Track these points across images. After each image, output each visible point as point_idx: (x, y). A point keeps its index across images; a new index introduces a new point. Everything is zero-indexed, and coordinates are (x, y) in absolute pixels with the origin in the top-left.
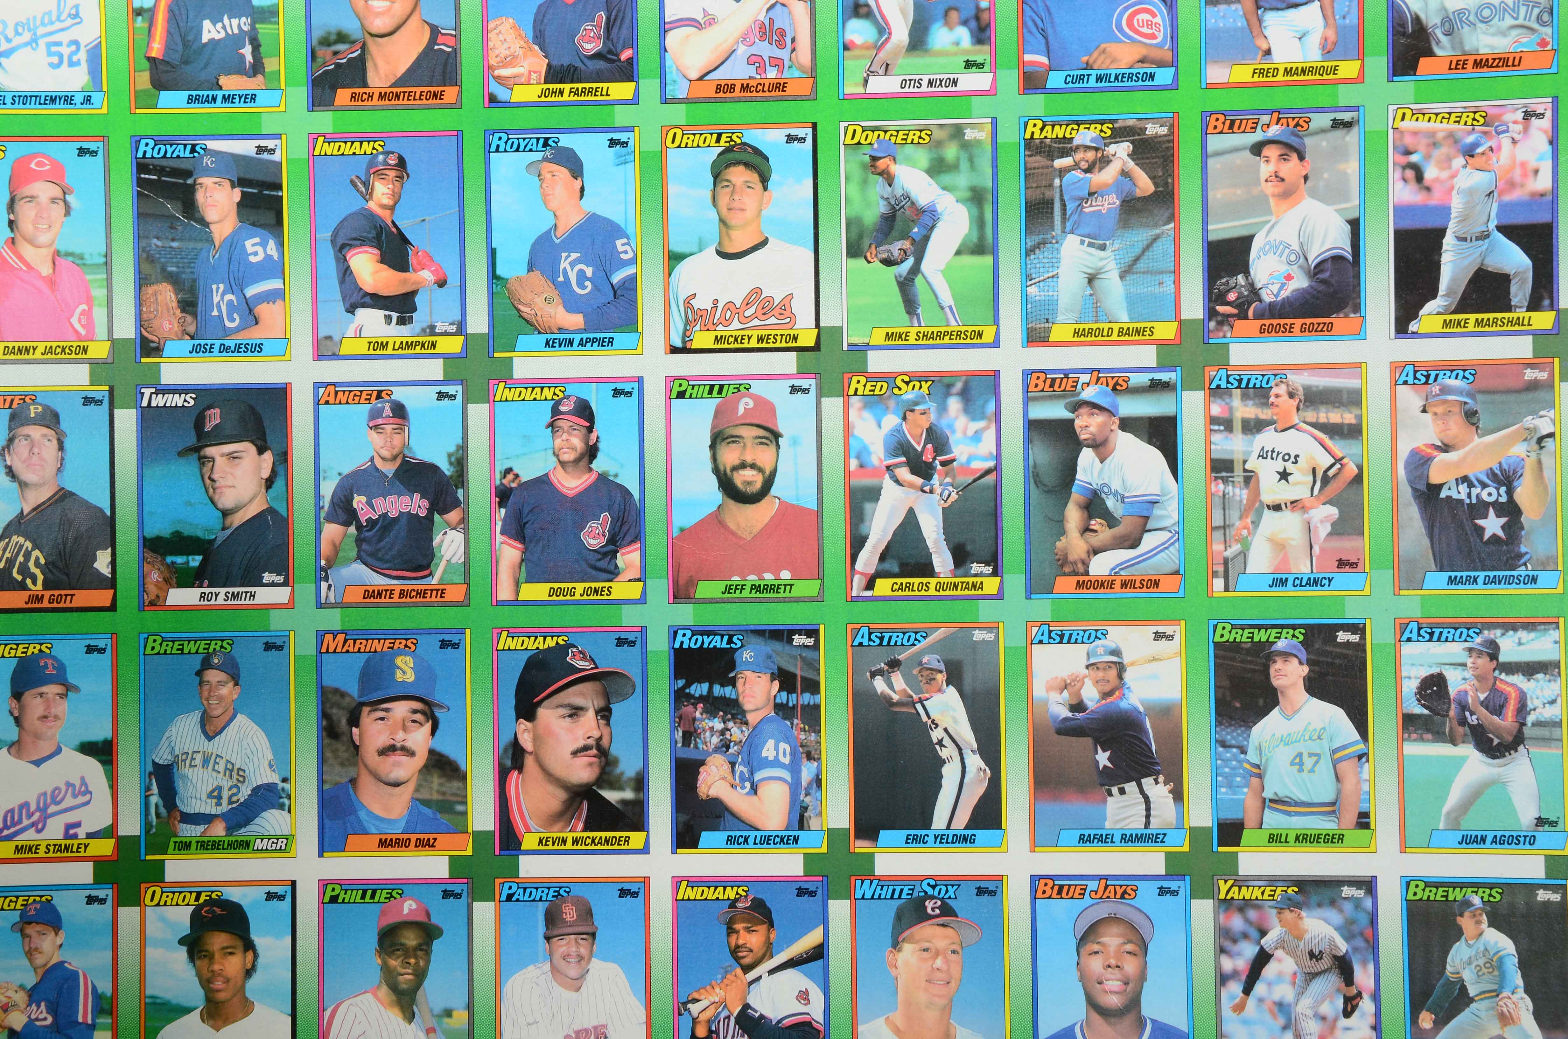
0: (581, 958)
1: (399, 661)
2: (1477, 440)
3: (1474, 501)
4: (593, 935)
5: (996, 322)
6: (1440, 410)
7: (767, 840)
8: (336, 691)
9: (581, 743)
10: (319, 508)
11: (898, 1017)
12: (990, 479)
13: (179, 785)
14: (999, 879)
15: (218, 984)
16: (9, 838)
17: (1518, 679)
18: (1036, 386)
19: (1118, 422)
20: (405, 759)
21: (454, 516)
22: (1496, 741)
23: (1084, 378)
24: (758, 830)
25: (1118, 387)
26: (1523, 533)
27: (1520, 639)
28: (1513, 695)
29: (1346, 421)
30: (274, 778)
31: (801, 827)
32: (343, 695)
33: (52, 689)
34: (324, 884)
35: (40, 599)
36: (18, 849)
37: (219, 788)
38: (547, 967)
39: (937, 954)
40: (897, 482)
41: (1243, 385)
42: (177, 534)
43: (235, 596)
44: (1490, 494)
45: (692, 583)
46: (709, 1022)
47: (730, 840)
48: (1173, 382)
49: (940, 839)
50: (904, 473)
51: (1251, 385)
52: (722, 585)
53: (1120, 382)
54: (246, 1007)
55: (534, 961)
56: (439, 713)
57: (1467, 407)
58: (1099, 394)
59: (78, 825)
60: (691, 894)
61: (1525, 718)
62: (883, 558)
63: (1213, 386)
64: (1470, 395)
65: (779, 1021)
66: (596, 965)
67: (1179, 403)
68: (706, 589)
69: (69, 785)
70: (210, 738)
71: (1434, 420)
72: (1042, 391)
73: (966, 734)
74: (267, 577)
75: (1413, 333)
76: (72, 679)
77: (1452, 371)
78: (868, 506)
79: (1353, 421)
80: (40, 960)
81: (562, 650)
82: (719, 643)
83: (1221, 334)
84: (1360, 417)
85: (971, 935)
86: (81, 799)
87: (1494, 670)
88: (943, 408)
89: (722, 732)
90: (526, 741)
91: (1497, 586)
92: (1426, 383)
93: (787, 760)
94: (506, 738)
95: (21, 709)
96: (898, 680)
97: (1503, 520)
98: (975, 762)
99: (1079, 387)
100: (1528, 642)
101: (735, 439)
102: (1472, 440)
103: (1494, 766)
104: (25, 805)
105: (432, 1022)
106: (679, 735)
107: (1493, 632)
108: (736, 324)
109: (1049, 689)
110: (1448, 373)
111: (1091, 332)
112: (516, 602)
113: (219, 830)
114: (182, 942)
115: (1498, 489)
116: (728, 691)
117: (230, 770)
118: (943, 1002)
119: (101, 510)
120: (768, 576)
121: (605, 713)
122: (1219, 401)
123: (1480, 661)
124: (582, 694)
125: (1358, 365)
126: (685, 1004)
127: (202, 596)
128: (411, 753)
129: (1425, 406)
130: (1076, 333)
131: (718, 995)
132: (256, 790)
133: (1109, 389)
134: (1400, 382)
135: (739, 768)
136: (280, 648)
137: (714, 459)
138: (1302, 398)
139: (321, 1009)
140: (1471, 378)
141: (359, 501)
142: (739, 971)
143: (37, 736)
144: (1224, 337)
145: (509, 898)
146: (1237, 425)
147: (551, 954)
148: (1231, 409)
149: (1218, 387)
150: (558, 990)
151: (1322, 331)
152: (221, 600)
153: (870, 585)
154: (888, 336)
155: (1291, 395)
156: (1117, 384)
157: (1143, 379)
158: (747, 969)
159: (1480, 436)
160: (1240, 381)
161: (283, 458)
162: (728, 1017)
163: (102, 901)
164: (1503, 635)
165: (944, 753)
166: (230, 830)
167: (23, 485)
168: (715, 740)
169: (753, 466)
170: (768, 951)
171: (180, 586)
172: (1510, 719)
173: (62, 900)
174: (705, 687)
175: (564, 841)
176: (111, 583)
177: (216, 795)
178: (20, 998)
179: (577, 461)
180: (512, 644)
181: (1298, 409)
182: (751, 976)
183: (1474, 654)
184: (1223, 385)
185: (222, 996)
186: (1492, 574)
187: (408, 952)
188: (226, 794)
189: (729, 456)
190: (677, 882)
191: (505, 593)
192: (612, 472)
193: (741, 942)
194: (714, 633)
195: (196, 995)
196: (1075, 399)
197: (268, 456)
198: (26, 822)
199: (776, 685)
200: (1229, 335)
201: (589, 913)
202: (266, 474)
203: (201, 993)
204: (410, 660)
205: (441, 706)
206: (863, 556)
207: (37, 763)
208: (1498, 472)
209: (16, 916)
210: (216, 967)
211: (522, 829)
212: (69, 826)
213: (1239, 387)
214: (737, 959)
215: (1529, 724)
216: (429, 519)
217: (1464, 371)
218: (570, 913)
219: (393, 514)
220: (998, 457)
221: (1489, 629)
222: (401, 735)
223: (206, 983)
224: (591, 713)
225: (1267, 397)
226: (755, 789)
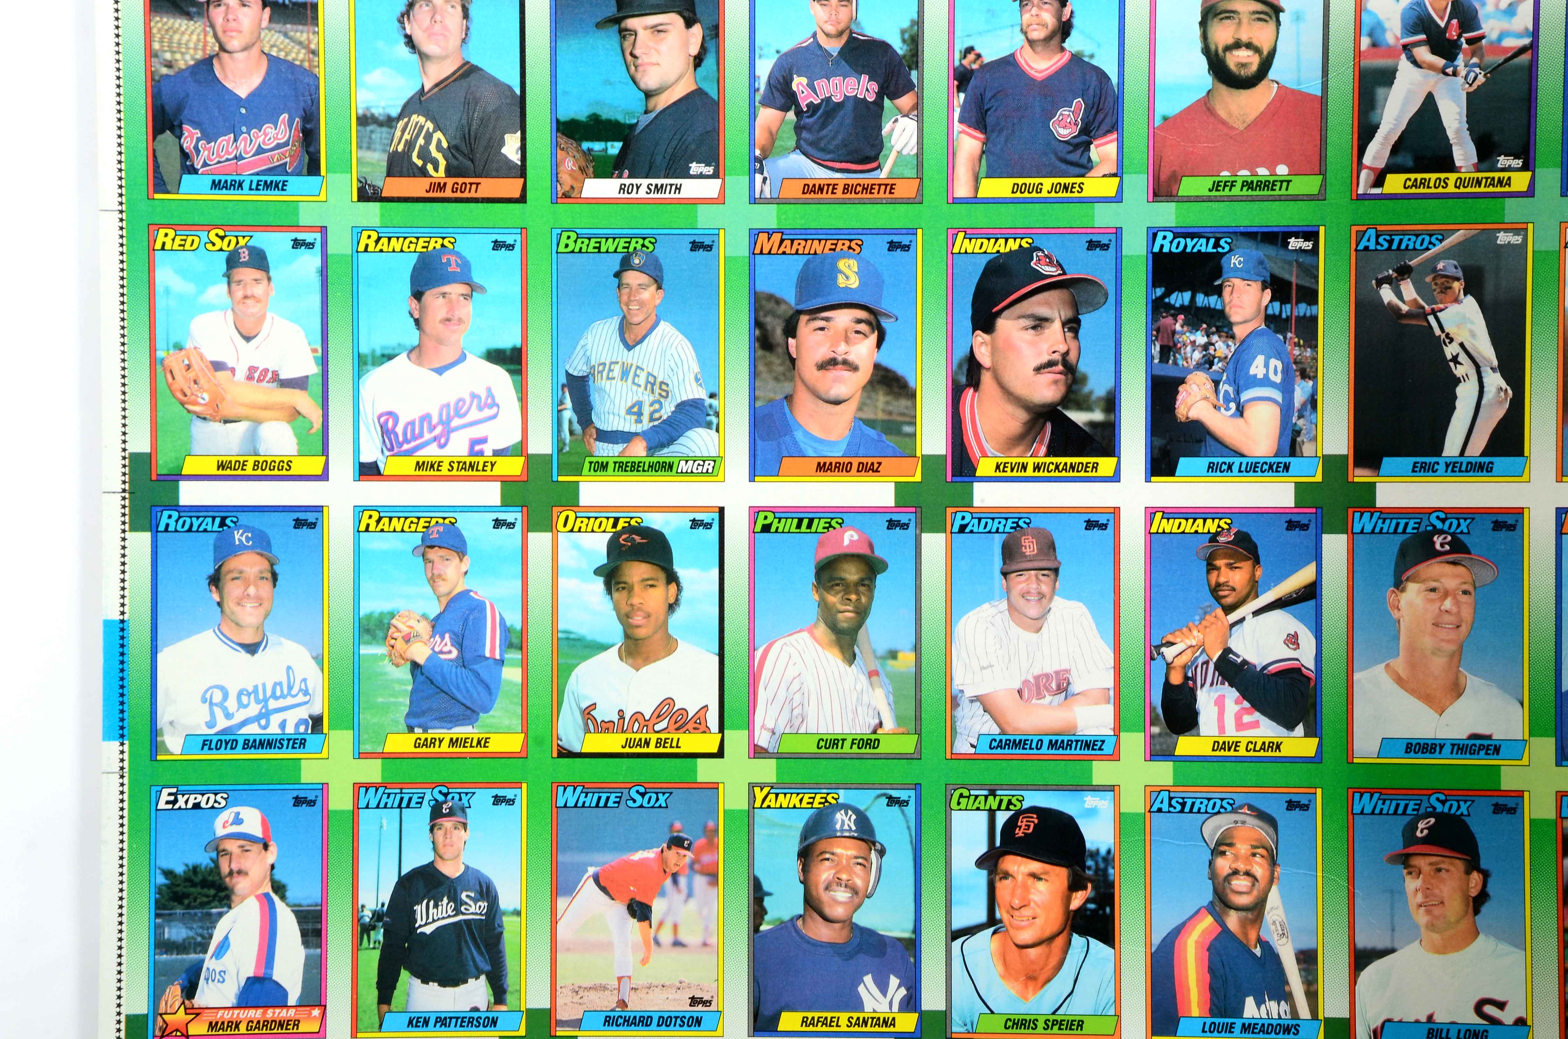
0: (1042, 596)
1: (842, 265)
4: (1056, 571)
7: (1253, 468)
8: (771, 297)
9: (1045, 358)
10: (753, 90)
11: (1399, 664)
12: (1525, 58)
13: (596, 401)
14: (1519, 511)
15: (637, 620)
16: (409, 453)
20: (846, 374)
21: (906, 101)
30: (701, 393)
31: (1293, 453)
32: (778, 301)
33: (455, 289)
34: (755, 511)
35: (442, 187)
36: (420, 466)
37: (640, 403)
38: (1004, 605)
39: (1446, 593)
40: (1415, 63)
42: (595, 118)
43: (660, 189)
45: (1175, 178)
46: (1185, 667)
47: (1211, 467)
49: (1453, 467)
50: (1423, 53)
52: (1209, 182)
54: (669, 645)
59: (484, 440)
60: (1168, 526)
62: (1395, 150)
65: (1264, 668)
66: (1059, 604)
68: (1190, 186)
69: (474, 396)
70: (629, 347)
73: (1488, 352)
74: (695, 168)
76: (477, 278)
80: (443, 588)
81: (1025, 254)
82: (1204, 246)
85: (1485, 573)
86: (488, 412)
89: (1205, 347)
90: (983, 356)
93: (1278, 379)
95: (422, 310)
96: (1408, 289)
98: (1494, 381)
101: (1229, 15)
104: (427, 417)
105: (875, 665)
106: (1157, 349)
112: (974, 200)
113: (638, 450)
114: (598, 572)
116: (1213, 301)
117: (651, 382)
118: (1452, 648)
119: (510, 88)
120: (1263, 171)
121: (1073, 325)
124: (1047, 304)
126: (1158, 647)
127: (622, 188)
128: (854, 368)
131: (1195, 637)
132: (681, 406)
135: (1223, 387)
136: (709, 248)
137: (1205, 37)
139: (752, 648)
141: (799, 84)
142: (1219, 612)
143: (440, 342)
145: (962, 529)
147: (1008, 590)
150: (1016, 630)
152: (642, 193)
158: (1229, 610)
162: (1206, 663)
163: (511, 526)
165: (1459, 371)
166: (651, 450)
167: (424, 57)
168: (1197, 355)
169: (1249, 46)
170: (1253, 590)
171: (598, 175)
174: (1187, 296)
175: (1024, 467)
176: (521, 171)
177: (636, 410)
178: (423, 628)
179: (1048, 39)
180: (969, 246)
182: (1233, 617)
185: (641, 633)
187: (848, 588)
188: (647, 410)
189: (1222, 34)
190: (1151, 513)
191: (962, 189)
193: (1222, 580)
194: (1199, 235)
197: (697, 30)
198: (427, 436)
199: (1268, 294)
201: (1052, 546)
202: (694, 50)
203: (619, 628)
204: (854, 263)
205: (888, 316)
206: (1371, 147)
207: (440, 371)
210: (636, 601)
211: (976, 453)
212: (474, 442)
214: (1218, 599)
216: (878, 104)
218: (1030, 547)
219: (837, 99)
220: (1536, 33)
222: (843, 347)
223: (624, 618)
224: (1057, 325)
226: (1241, 411)
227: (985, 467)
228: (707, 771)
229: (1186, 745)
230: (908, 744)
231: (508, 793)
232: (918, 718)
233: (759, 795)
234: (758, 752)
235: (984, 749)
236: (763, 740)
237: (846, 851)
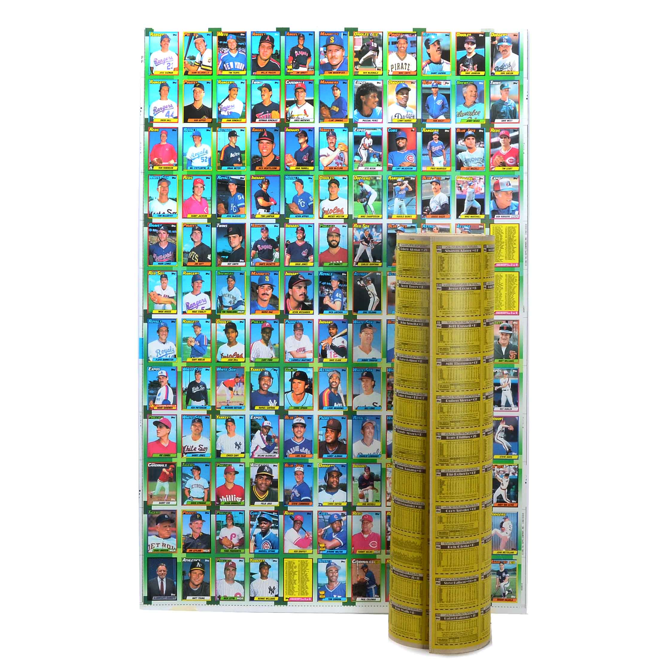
0: (300, 334)
1: (266, 277)
4: (303, 330)
5: (382, 214)
7: (336, 312)
8: (254, 283)
9: (301, 293)
10: (251, 247)
11: (361, 346)
12: (380, 244)
13: (223, 301)
14: (380, 320)
15: (230, 338)
16: (191, 309)
18: (389, 227)
20: (267, 296)
21: (277, 249)
23: (399, 225)
24: (334, 310)
30: (242, 299)
31: (343, 310)
32: (255, 283)
33: (199, 281)
34: (251, 320)
35: (197, 264)
36: (193, 312)
37: (231, 301)
38: (294, 336)
39: (369, 334)
40: (363, 244)
42: (223, 252)
43: (235, 264)
45: (323, 263)
46: (325, 347)
49: (370, 312)
50: (364, 243)
51: (430, 227)
52: (329, 264)
54: (236, 343)
55: (291, 335)
56: (274, 287)
58: (401, 228)
59: (204, 307)
60: (322, 322)
62: (360, 259)
64: (469, 230)
65: (338, 347)
66: (303, 335)
67: (416, 230)
68: (326, 264)
69: (202, 300)
70: (229, 291)
72: (391, 227)
73: (375, 293)
74: (241, 260)
75: (459, 218)
76: (203, 279)
77: (466, 225)
78: (357, 249)
80: (197, 333)
81: (297, 276)
82: (328, 274)
83: (424, 217)
85: (375, 330)
86: (205, 303)
88: (371, 230)
89: (328, 292)
90: (290, 293)
92: (462, 228)
93: (341, 297)
94: (287, 292)
95: (193, 285)
96: (362, 282)
98: (376, 298)
99: (397, 227)
101: (332, 235)
104: (194, 303)
105: (272, 346)
106: (320, 292)
108: (332, 213)
109: (391, 284)
111: (400, 216)
112: (289, 266)
113: (231, 309)
114: (224, 330)
116: (330, 284)
117: (233, 297)
118: (369, 343)
119: (209, 247)
120: (338, 262)
121: (306, 288)
122: (424, 230)
124: (301, 284)
125: (449, 224)
128: (268, 295)
129: (461, 232)
130: (397, 217)
131: (327, 342)
132: (238, 301)
133: (403, 227)
134: (457, 227)
135: (331, 299)
136: (243, 274)
137: (328, 239)
140: (470, 227)
141: (259, 246)
143: (197, 290)
145: (287, 323)
147: (295, 333)
148: (426, 232)
150: (296, 340)
151: (443, 217)
152: (232, 265)
153: (357, 264)
154: (362, 216)
156: (405, 226)
157: (410, 226)
158: (332, 337)
160: (428, 227)
161: (244, 238)
162: (329, 346)
163: (209, 322)
165: (371, 296)
166: (233, 309)
167: (194, 242)
168: (327, 293)
169: (335, 241)
170: (336, 333)
171: (224, 262)
173: (201, 322)
174: (325, 283)
175: (297, 312)
176: (211, 261)
177: (230, 302)
178: (193, 340)
179: (301, 239)
180: (288, 274)
181: (438, 232)
182: (333, 338)
184: (424, 227)
185: (231, 341)
187: (267, 333)
188: (232, 302)
189: (331, 239)
190: (319, 320)
191: (287, 265)
192: (308, 241)
193: (331, 332)
194: (327, 273)
195: (226, 340)
196: (397, 229)
197: (241, 237)
198: (194, 307)
199: (339, 283)
200: (426, 218)
201: (302, 326)
202: (241, 241)
203: (227, 340)
204: (268, 277)
205: (274, 286)
206: (356, 258)
207: (197, 295)
209: (192, 325)
210: (230, 335)
211: (289, 310)
212: (202, 308)
214: (331, 335)
216: (272, 250)
217: (469, 225)
218: (298, 326)
219: (265, 249)
220: (382, 240)
222: (266, 291)
223: (228, 338)
224: (303, 288)
225: (433, 229)
226: (334, 303)
227: (291, 312)
228: (242, 365)
229: (325, 360)
230: (277, 360)
231: (208, 368)
232: (279, 356)
233: (252, 369)
234: (251, 361)
235: (290, 361)
236: (252, 359)
237: (266, 379)
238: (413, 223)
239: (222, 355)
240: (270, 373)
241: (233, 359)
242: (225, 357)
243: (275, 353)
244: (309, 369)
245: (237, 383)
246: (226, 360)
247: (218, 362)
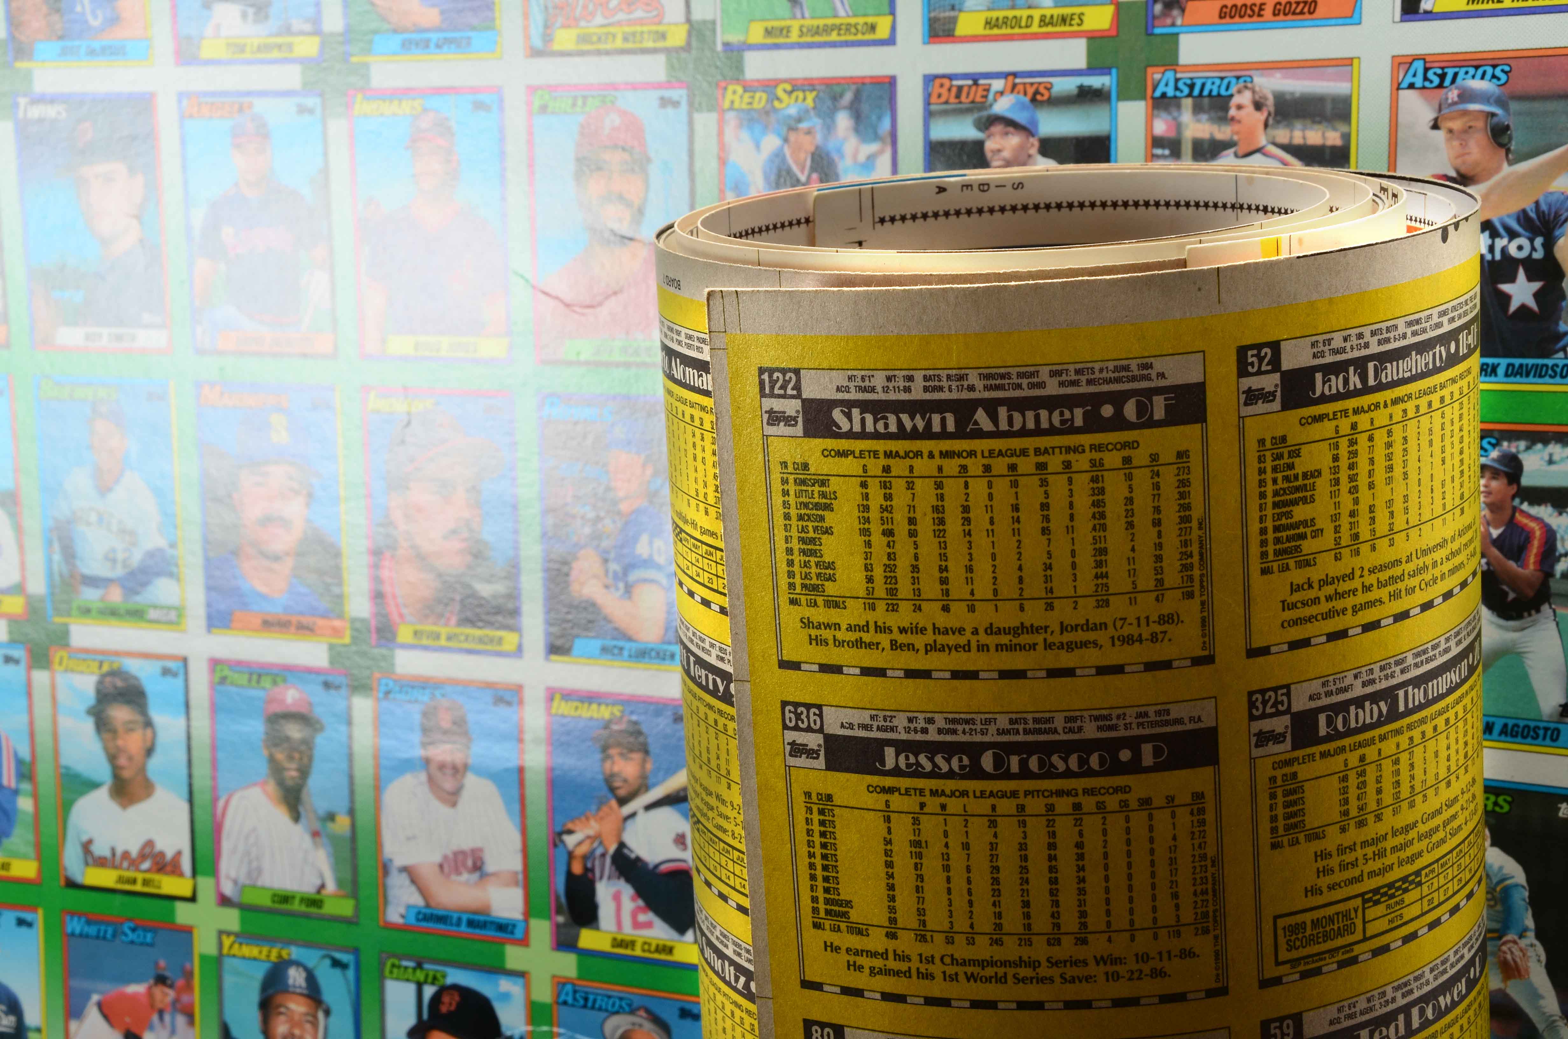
0: (456, 771)
1: (273, 420)
2: (1506, 169)
3: (1498, 256)
5: (893, 12)
6: (1456, 125)
7: (642, 654)
8: (215, 450)
9: (452, 525)
10: (190, 240)
13: (78, 547)
17: (1545, 512)
18: (939, 96)
19: (1037, 144)
20: (281, 531)
22: (1512, 596)
24: (632, 640)
25: (1039, 97)
26: (1564, 304)
27: (1551, 455)
28: (1538, 533)
29: (1329, 143)
30: (163, 543)
32: (221, 454)
34: (213, 663)
38: (423, 777)
41: (1196, 92)
42: (61, 266)
43: (117, 338)
44: (1520, 248)
46: (585, 858)
47: (604, 650)
48: (1106, 88)
51: (1206, 93)
53: (1042, 90)
54: (148, 788)
55: (410, 769)
57: (1495, 120)
58: (1015, 106)
60: (566, 709)
61: (1552, 567)
63: (1158, 94)
64: (1501, 102)
65: (657, 866)
66: (469, 781)
67: (1113, 118)
70: (102, 495)
71: (1448, 140)
72: (946, 102)
74: (145, 318)
75: (1426, 12)
77: (1477, 67)
79: (1338, 142)
83: (1169, 21)
84: (1346, 137)
87: (1513, 497)
88: (830, 127)
89: (595, 523)
90: (398, 519)
91: (1524, 380)
92: (1440, 86)
93: (661, 560)
94: (378, 512)
97: (1536, 285)
99: (991, 97)
100: (1562, 460)
101: (601, 165)
102: (1498, 169)
103: (1506, 629)
105: (317, 826)
107: (1514, 444)
110: (1472, 71)
111: (1006, 21)
112: (383, 357)
113: (116, 596)
114: (89, 712)
115: (1532, 241)
121: (474, 492)
122: (1164, 115)
123: (1494, 484)
124: (452, 468)
125: (1348, 62)
126: (560, 834)
127: (88, 337)
128: (288, 526)
129: (1436, 120)
130: (988, 23)
131: (592, 828)
132: (147, 555)
133: (1027, 100)
134: (1405, 84)
135: (612, 566)
136: (161, 398)
137: (579, 190)
138: (1272, 109)
139: (215, 800)
140: (1504, 78)
141: (227, 233)
142: (614, 803)
144: (1173, 25)
145: (387, 695)
146: (1187, 149)
147: (426, 763)
148: (1179, 127)
149: (1164, 95)
150: (436, 804)
151: (1302, 13)
152: (104, 342)
154: (768, 32)
155: (1258, 106)
156: (1037, 92)
158: (622, 802)
159: (1511, 163)
160: (1192, 87)
162: (603, 855)
163: (17, 662)
164: (1528, 448)
166: (126, 597)
169: (618, 200)
170: (644, 784)
171: (66, 324)
172: (1532, 567)
175: (437, 636)
176: (4, 318)
177: (111, 557)
181: (1266, 125)
182: (627, 810)
183: (1488, 474)
184: (1170, 92)
185: (125, 774)
186: (1517, 362)
187: (293, 746)
188: (120, 557)
190: (551, 695)
191: (372, 345)
193: (616, 769)
196: (985, 113)
197: (139, 180)
200: (1179, 22)
202: (138, 200)
204: (283, 420)
208: (1533, 215)
210: (120, 742)
211: (397, 619)
213: (1190, 95)
214: (612, 790)
215: (1558, 575)
216: (295, 255)
217: (1494, 67)
218: (444, 719)
219: (261, 251)
221: (1509, 440)
222: (279, 504)
223: (112, 758)
224: (461, 491)
225: (1226, 109)
226: (629, 590)
227: (405, 634)
228: (183, 914)
229: (588, 939)
230: (346, 908)
231: (28, 916)
232: (355, 883)
233: (227, 941)
234: (224, 901)
235: (412, 920)
236: (228, 889)
237: (297, 1007)
238: (1092, 70)
239: (86, 846)
240: (311, 979)
241: (140, 877)
242: (101, 862)
243: (336, 865)
244: (505, 985)
245: (161, 1013)
246: (105, 878)
247: (71, 884)
